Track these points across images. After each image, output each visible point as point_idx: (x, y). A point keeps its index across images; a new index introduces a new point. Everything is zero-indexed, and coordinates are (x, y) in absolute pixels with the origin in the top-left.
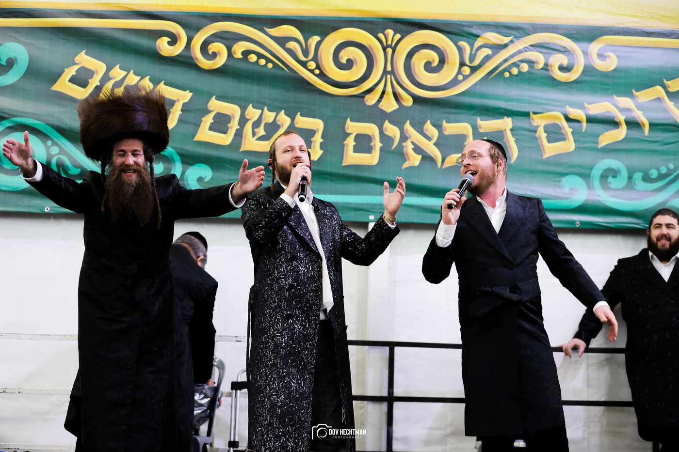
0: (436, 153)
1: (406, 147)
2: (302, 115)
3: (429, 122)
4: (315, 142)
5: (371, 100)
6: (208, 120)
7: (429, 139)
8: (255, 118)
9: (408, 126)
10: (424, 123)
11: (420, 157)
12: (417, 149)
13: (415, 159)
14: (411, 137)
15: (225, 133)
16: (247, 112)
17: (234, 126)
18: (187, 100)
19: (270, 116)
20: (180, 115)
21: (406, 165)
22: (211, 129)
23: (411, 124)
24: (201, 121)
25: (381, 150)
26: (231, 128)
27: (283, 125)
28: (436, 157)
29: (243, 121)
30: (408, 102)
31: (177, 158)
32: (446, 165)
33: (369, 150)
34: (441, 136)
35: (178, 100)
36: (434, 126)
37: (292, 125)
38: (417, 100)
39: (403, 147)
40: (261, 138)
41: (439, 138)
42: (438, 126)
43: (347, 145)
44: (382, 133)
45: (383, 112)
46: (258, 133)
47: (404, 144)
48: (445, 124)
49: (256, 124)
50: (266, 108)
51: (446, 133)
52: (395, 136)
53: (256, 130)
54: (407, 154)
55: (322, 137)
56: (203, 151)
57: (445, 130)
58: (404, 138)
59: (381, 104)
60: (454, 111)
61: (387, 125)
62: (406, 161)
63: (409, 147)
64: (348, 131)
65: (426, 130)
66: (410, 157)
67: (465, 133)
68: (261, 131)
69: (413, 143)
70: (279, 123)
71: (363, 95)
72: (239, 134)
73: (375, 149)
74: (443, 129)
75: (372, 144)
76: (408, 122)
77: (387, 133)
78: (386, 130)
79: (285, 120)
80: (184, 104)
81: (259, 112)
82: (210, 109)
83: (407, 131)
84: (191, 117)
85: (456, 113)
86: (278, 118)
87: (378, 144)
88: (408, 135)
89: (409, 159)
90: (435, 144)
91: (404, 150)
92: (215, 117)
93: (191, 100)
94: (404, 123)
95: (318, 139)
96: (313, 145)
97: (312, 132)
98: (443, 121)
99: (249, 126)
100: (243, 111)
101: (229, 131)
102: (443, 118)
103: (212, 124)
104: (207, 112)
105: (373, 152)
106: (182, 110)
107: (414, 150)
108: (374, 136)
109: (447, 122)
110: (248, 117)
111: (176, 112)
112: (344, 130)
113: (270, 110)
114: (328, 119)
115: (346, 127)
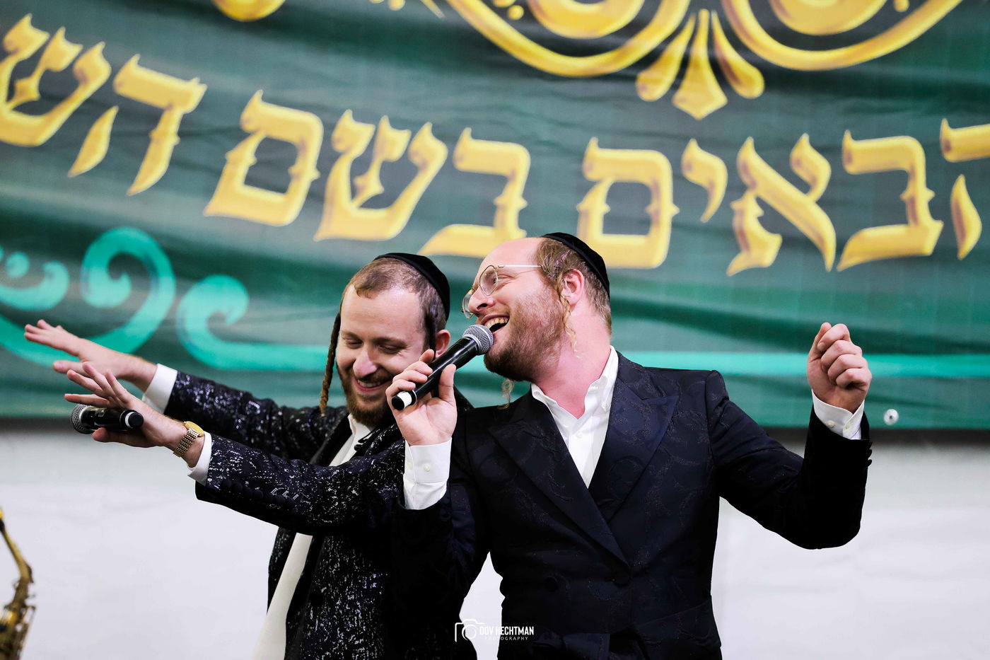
0: (821, 227)
1: (742, 213)
2: (475, 136)
3: (805, 139)
4: (504, 208)
5: (654, 85)
6: (243, 157)
7: (804, 187)
8: (358, 150)
9: (749, 155)
10: (791, 144)
11: (774, 241)
12: (772, 219)
13: (763, 245)
14: (754, 184)
15: (282, 189)
16: (337, 134)
17: (305, 171)
18: (191, 105)
19: (394, 142)
20: (176, 148)
21: (739, 263)
22: (251, 180)
23: (759, 149)
24: (224, 162)
25: (676, 225)
26: (298, 177)
27: (425, 165)
28: (821, 239)
29: (327, 159)
30: (752, 85)
31: (162, 263)
32: (850, 260)
33: (643, 225)
34: (839, 178)
35: (170, 107)
36: (821, 150)
37: (449, 164)
38: (775, 77)
39: (731, 213)
40: (373, 203)
41: (832, 183)
42: (831, 151)
43: (587, 214)
44: (679, 178)
45: (684, 116)
46: (363, 188)
47: (736, 205)
48: (849, 143)
49: (360, 166)
50: (385, 124)
51: (852, 168)
52: (712, 185)
53: (359, 181)
54: (742, 233)
55: (525, 195)
56: (226, 239)
57: (850, 160)
58: (737, 187)
59: (681, 94)
60: (875, 103)
61: (694, 152)
62: (737, 250)
63: (748, 214)
64: (591, 175)
65: (799, 163)
66: (751, 240)
67: (905, 166)
68: (372, 184)
69: (760, 202)
70: (416, 160)
71: (632, 73)
72: (317, 196)
73: (658, 223)
74: (845, 156)
75: (651, 209)
76: (749, 143)
77: (694, 176)
78: (690, 167)
79: (431, 151)
80: (186, 120)
81: (365, 131)
82: (248, 127)
83: (746, 168)
84: (200, 152)
85: (882, 111)
86: (416, 145)
87: (666, 209)
88: (746, 180)
89: (747, 247)
90: (821, 203)
91: (736, 223)
92: (259, 151)
93: (202, 105)
94: (739, 145)
95: (513, 200)
96: (499, 216)
97: (499, 182)
98: (842, 135)
99: (341, 171)
100: (329, 128)
101: (293, 186)
102: (846, 127)
103: (252, 168)
104: (240, 135)
105: (653, 230)
106: (182, 134)
107: (761, 220)
108: (657, 185)
109: (856, 137)
110: (339, 147)
111: (165, 140)
112: (580, 174)
113: (397, 124)
114: (541, 143)
115: (586, 164)
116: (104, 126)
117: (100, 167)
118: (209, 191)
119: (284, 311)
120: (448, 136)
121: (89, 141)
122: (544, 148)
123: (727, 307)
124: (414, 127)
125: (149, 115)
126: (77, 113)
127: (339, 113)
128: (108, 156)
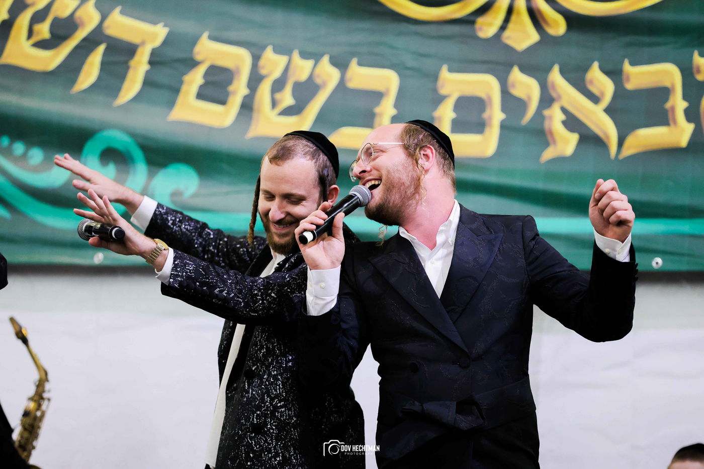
0: (607, 128)
1: (551, 118)
2: (360, 64)
3: (596, 65)
4: (381, 115)
5: (487, 27)
6: (195, 79)
7: (595, 99)
8: (277, 74)
9: (556, 77)
10: (586, 68)
11: (574, 138)
12: (572, 122)
13: (567, 142)
14: (559, 97)
15: (223, 102)
16: (262, 62)
17: (239, 89)
18: (158, 42)
19: (303, 68)
20: (147, 72)
21: (549, 154)
22: (201, 96)
23: (563, 72)
24: (181, 82)
25: (503, 126)
26: (234, 93)
27: (324, 84)
28: (607, 137)
29: (255, 80)
30: (558, 26)
31: (138, 154)
32: (628, 151)
33: (479, 127)
34: (620, 93)
35: (143, 43)
36: (608, 73)
37: (342, 84)
38: (575, 21)
39: (543, 118)
40: (288, 112)
41: (615, 96)
42: (615, 73)
43: (440, 119)
44: (505, 93)
45: (509, 49)
46: (281, 101)
47: (546, 113)
48: (627, 67)
49: (278, 86)
50: (296, 55)
51: (630, 86)
52: (529, 98)
53: (278, 96)
54: (551, 133)
55: (396, 106)
56: (184, 138)
57: (628, 80)
58: (547, 100)
59: (506, 34)
60: (646, 39)
61: (516, 75)
62: (547, 145)
63: (555, 118)
64: (443, 92)
65: (591, 82)
66: (557, 137)
67: (668, 84)
68: (287, 99)
69: (564, 110)
70: (318, 81)
71: (471, 18)
72: (247, 106)
73: (490, 125)
74: (624, 77)
75: (485, 115)
76: (556, 68)
77: (517, 92)
78: (513, 86)
79: (329, 74)
80: (154, 53)
81: (282, 60)
82: (198, 58)
83: (553, 87)
84: (163, 76)
85: (650, 45)
86: (318, 70)
87: (496, 115)
88: (554, 95)
89: (554, 142)
90: (608, 111)
91: (546, 125)
92: (207, 74)
93: (165, 42)
94: (548, 70)
95: (387, 109)
96: (377, 120)
97: (377, 96)
98: (623, 62)
99: (265, 89)
100: (256, 58)
101: (231, 100)
102: (625, 57)
103: (201, 87)
104: (192, 64)
105: (487, 131)
106: (151, 63)
107: (564, 123)
108: (490, 98)
109: (632, 64)
110: (263, 72)
111: (140, 67)
112: (435, 91)
113: (305, 55)
114: (407, 68)
115: (440, 83)
116: (96, 58)
117: (94, 87)
118: (171, 104)
119: (224, 188)
120: (341, 64)
121: (86, 68)
122: (409, 72)
123: (540, 185)
124: (316, 57)
125: (128, 50)
126: (77, 48)
127: (263, 48)
128: (100, 78)
